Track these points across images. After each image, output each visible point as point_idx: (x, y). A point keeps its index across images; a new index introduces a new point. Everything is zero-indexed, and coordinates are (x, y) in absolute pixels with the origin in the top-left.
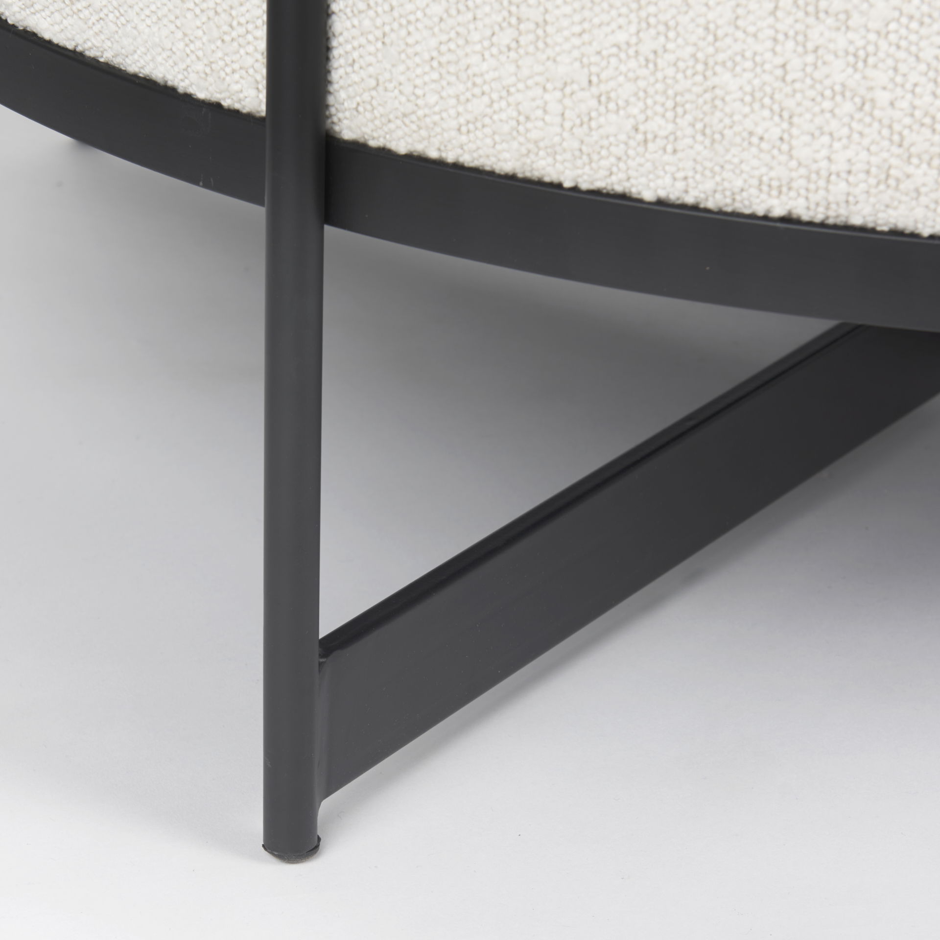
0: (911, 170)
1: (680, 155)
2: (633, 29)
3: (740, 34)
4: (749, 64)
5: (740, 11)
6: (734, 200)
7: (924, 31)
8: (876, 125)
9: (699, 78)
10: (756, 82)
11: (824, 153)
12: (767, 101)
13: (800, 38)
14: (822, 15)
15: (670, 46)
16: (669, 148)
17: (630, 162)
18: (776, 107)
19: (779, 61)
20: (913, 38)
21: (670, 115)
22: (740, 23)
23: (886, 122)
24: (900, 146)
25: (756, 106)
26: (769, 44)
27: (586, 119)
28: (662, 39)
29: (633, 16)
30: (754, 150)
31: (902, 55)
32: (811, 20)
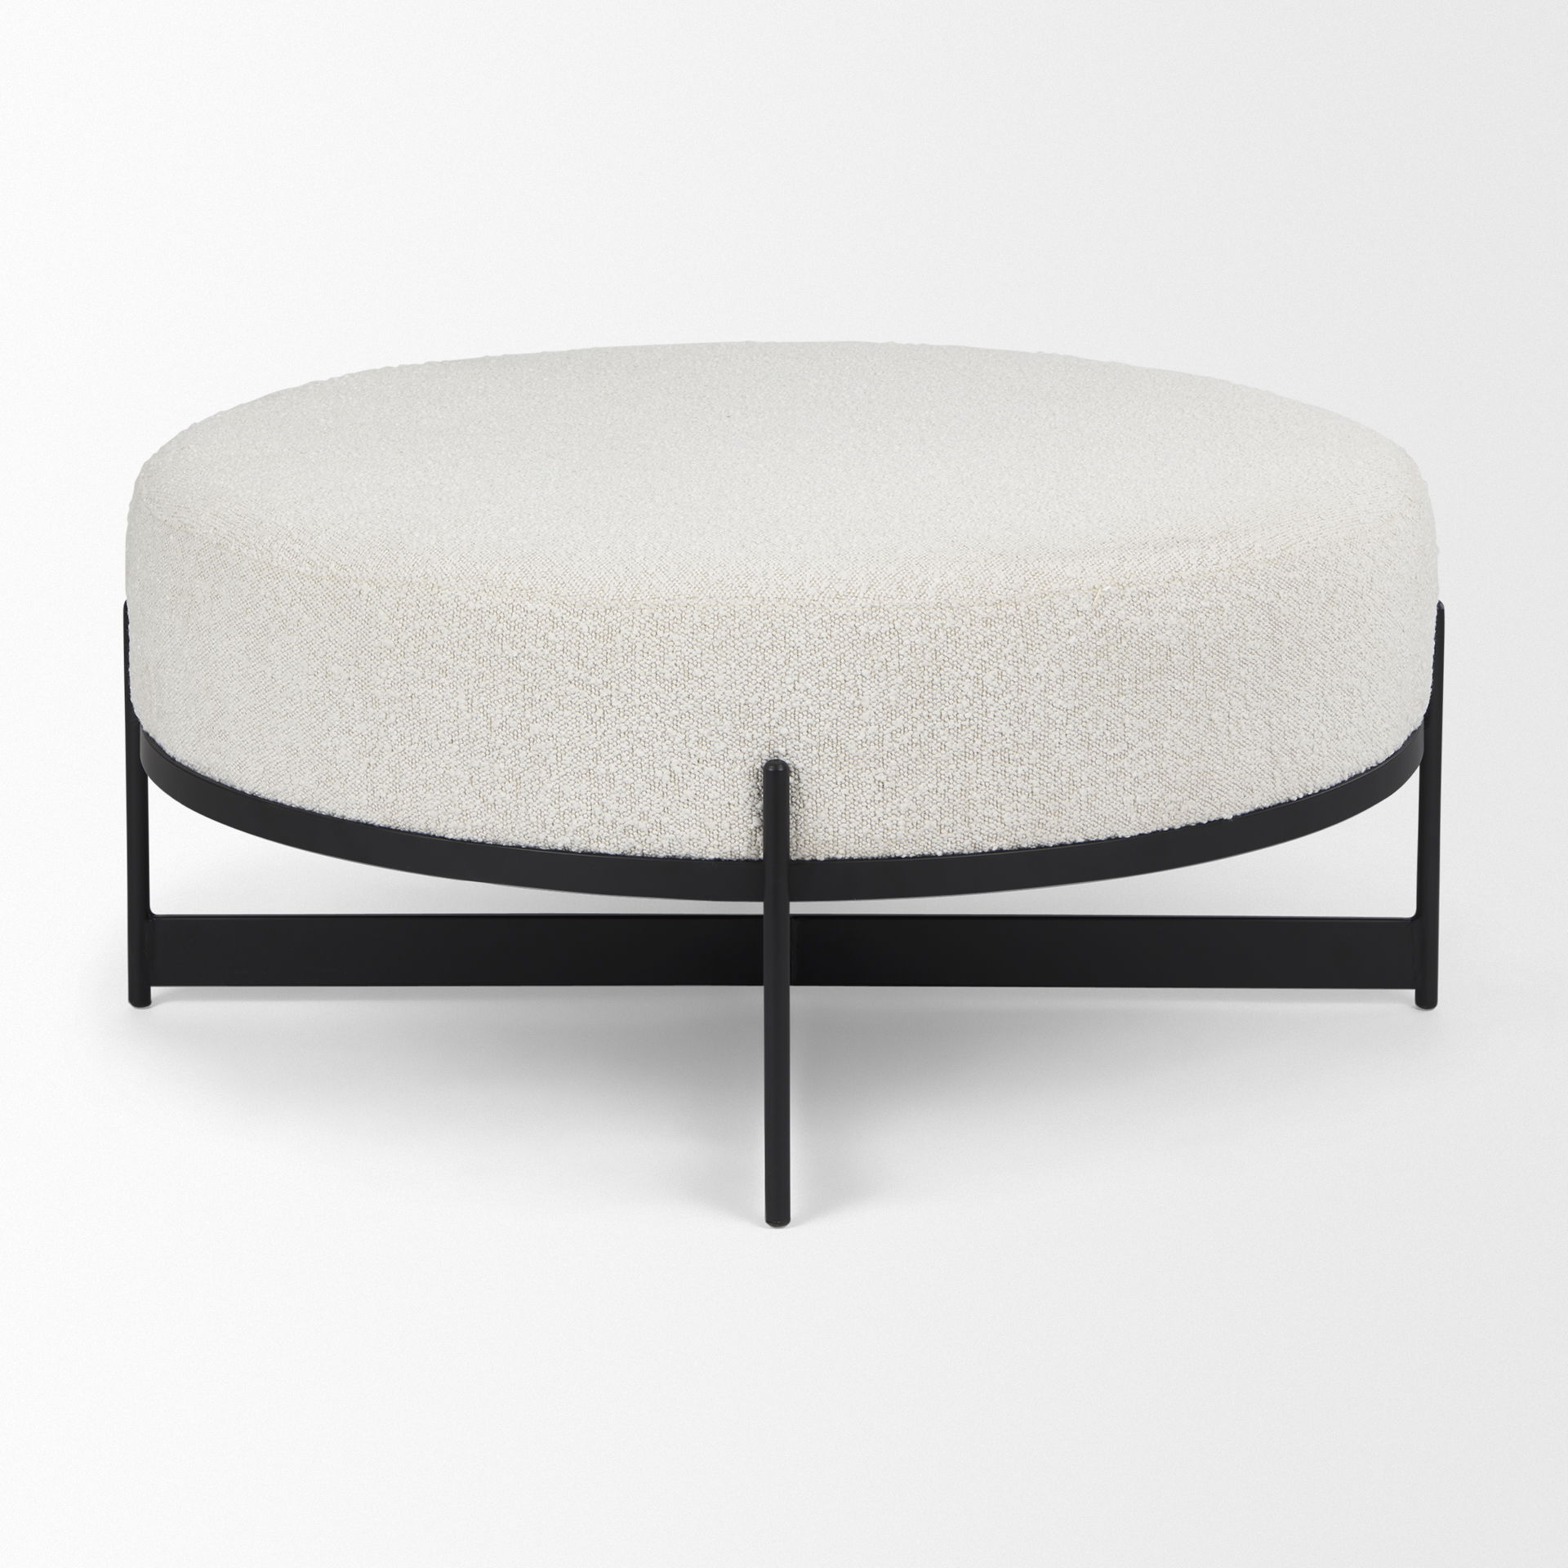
0: (1048, 819)
1: (955, 832)
2: (935, 782)
3: (979, 775)
4: (984, 787)
5: (979, 766)
6: (975, 847)
7: (1049, 761)
8: (1034, 802)
9: (963, 797)
10: (987, 794)
11: (1015, 818)
12: (991, 801)
13: (1003, 773)
14: (1011, 761)
15: (951, 786)
16: (951, 830)
17: (934, 840)
18: (995, 803)
19: (996, 783)
20: (1046, 764)
21: (951, 815)
22: (979, 771)
23: (1038, 800)
24: (1044, 809)
25: (987, 804)
26: (991, 777)
27: (915, 824)
28: (947, 783)
29: (934, 777)
30: (986, 823)
31: (1041, 772)
32: (1007, 764)
